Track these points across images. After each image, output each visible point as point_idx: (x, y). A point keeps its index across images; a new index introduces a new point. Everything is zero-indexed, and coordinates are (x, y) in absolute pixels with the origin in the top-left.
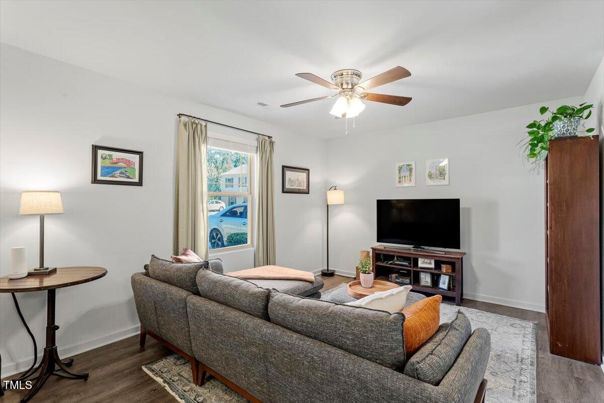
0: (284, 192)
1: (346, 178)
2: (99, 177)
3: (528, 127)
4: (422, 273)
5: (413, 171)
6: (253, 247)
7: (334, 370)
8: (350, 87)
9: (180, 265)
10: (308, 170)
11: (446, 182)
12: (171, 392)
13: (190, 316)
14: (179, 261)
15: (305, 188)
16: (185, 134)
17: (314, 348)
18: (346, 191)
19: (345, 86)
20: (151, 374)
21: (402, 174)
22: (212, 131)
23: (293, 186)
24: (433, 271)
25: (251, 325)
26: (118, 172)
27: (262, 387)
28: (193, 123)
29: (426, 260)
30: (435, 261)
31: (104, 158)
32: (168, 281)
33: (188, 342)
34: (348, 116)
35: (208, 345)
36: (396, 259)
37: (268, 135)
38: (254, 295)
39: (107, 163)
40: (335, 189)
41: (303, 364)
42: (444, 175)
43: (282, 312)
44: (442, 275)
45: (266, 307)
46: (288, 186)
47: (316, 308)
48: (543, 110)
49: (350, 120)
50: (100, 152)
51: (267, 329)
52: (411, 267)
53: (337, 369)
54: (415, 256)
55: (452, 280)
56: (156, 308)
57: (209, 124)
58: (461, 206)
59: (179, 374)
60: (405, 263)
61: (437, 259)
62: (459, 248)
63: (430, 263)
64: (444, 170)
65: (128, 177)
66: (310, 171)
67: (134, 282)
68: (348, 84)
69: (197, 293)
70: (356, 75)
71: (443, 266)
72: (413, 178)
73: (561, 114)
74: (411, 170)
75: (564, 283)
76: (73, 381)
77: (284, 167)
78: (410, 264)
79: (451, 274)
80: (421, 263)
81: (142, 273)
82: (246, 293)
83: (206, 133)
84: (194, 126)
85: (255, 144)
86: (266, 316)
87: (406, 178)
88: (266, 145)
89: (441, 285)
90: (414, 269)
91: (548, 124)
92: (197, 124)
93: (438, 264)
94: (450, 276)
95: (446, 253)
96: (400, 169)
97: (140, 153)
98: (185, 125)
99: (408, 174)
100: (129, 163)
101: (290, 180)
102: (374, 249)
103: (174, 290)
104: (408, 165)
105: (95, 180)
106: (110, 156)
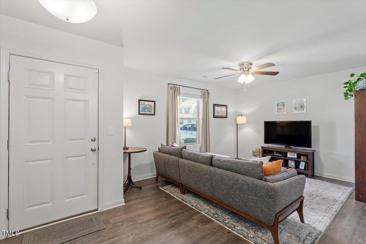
0: (214, 117)
1: (247, 110)
2: (141, 112)
3: (344, 84)
4: (289, 161)
5: (286, 106)
6: (199, 144)
7: (237, 180)
8: (247, 69)
9: (174, 147)
10: (227, 106)
11: (304, 111)
12: (173, 195)
13: (180, 166)
14: (173, 146)
15: (225, 115)
16: (171, 92)
17: (230, 174)
18: (247, 116)
19: (244, 69)
20: (164, 190)
21: (279, 107)
22: (182, 90)
23: (219, 114)
24: (296, 160)
25: (206, 167)
26: (147, 110)
27: (210, 190)
28: (174, 87)
29: (292, 154)
30: (297, 154)
31: (142, 105)
32: (169, 153)
33: (179, 177)
34: (246, 83)
35: (188, 177)
36: (275, 153)
37: (207, 89)
38: (207, 157)
39: (143, 106)
40: (241, 116)
41: (226, 179)
42: (303, 108)
43: (218, 162)
44: (301, 162)
45: (211, 162)
46: (216, 114)
47: (230, 161)
48: (352, 75)
49: (247, 84)
50: (141, 102)
51: (212, 168)
52: (283, 157)
53: (238, 180)
54: (285, 151)
55: (307, 164)
56: (165, 164)
57: (180, 87)
58: (312, 124)
59: (174, 191)
60: (280, 155)
61: (298, 153)
62: (311, 147)
63: (294, 155)
64: (303, 105)
65: (150, 112)
66: (228, 107)
67: (154, 154)
68: (246, 68)
69: (182, 158)
70: (250, 64)
71: (302, 157)
72: (285, 109)
73: (362, 76)
74: (284, 105)
75: (363, 164)
76: (137, 189)
77: (214, 105)
78: (283, 155)
79: (306, 161)
80: (289, 155)
81: (158, 151)
82: (203, 157)
83: (179, 92)
84: (175, 88)
85: (200, 94)
86: (211, 164)
87: (281, 109)
88: (206, 94)
89: (301, 167)
90: (285, 158)
91: (356, 82)
92: (176, 88)
93: (299, 156)
94: (305, 162)
95: (303, 150)
96: (278, 105)
97: (154, 102)
98: (171, 88)
99: (282, 107)
100: (150, 106)
101: (217, 111)
102: (262, 147)
103: (173, 157)
104: (282, 103)
105: (139, 114)
106: (144, 103)
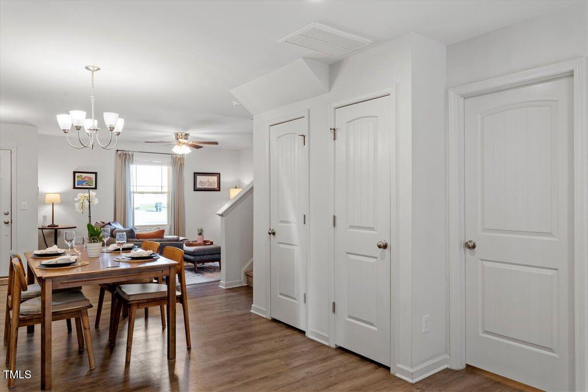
0: (195, 190)
2: (76, 186)
15: (216, 187)
16: (120, 160)
23: (204, 186)
26: (85, 183)
28: (124, 154)
31: (78, 177)
39: (80, 179)
40: (236, 188)
46: (198, 186)
50: (77, 174)
57: (134, 153)
65: (90, 185)
66: (221, 174)
68: (181, 138)
77: (195, 173)
83: (131, 159)
88: (177, 160)
97: (96, 173)
98: (120, 156)
100: (90, 178)
101: (201, 182)
105: (75, 188)
106: (81, 176)
